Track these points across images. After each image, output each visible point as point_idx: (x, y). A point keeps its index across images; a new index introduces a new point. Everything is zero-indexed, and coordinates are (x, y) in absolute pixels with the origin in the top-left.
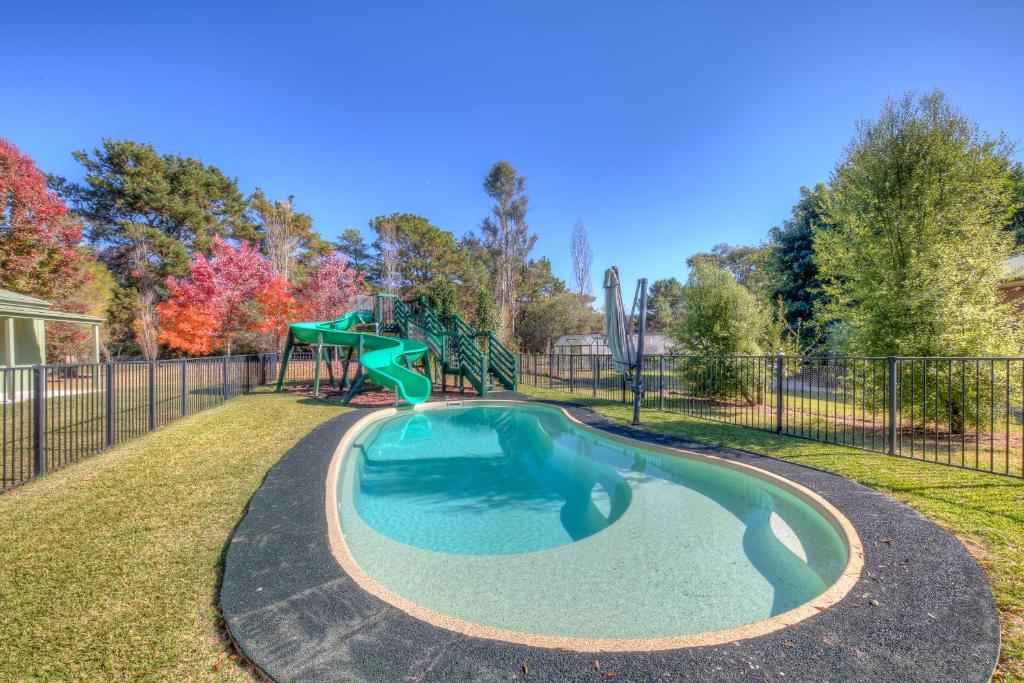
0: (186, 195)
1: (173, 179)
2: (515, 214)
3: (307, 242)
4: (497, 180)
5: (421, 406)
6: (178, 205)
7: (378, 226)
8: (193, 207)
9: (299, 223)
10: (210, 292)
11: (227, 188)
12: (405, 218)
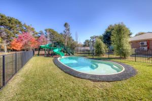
0: (12, 24)
1: (9, 20)
2: (68, 30)
3: (34, 32)
4: (66, 25)
5: (63, 57)
6: (11, 25)
7: (46, 30)
8: (13, 26)
9: (32, 29)
10: (22, 40)
11: (19, 23)
12: (50, 29)
